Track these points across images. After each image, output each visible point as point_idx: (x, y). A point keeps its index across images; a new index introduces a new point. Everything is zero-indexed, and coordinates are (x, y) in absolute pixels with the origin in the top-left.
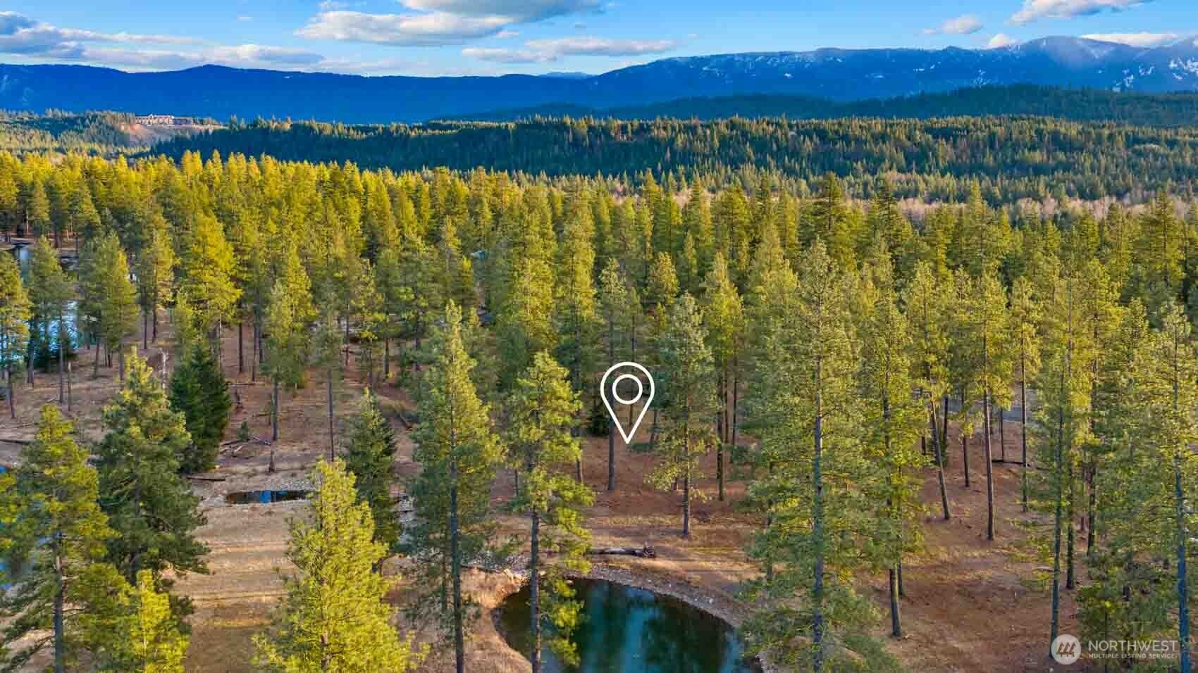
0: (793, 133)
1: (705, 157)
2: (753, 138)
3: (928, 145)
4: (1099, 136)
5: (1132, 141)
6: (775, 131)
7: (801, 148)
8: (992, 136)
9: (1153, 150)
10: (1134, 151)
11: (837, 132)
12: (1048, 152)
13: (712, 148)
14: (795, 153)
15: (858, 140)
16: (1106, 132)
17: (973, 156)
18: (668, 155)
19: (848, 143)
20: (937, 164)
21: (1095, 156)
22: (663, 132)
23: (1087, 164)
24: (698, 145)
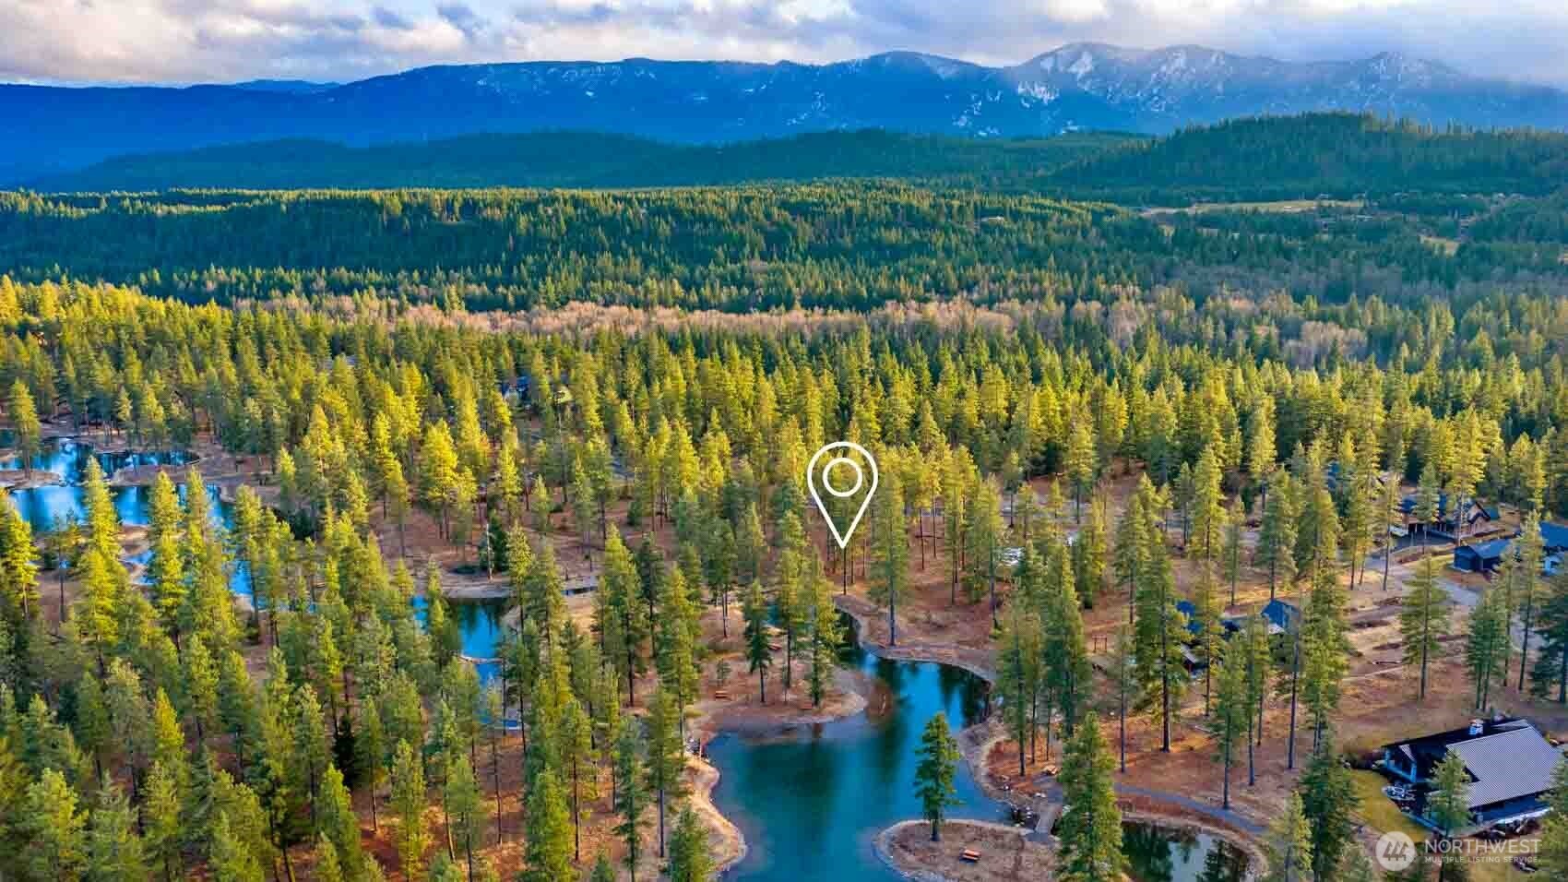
0: (644, 211)
1: (555, 244)
2: (602, 219)
3: (787, 225)
4: (950, 207)
5: (981, 212)
6: (625, 211)
7: (656, 231)
8: (849, 210)
9: (999, 225)
10: (983, 225)
11: (693, 212)
12: (903, 229)
13: (558, 231)
14: (652, 237)
15: (714, 220)
16: (956, 203)
17: (831, 236)
18: (511, 242)
19: (706, 225)
20: (797, 247)
21: (946, 233)
22: (497, 211)
23: (940, 244)
24: (544, 230)
